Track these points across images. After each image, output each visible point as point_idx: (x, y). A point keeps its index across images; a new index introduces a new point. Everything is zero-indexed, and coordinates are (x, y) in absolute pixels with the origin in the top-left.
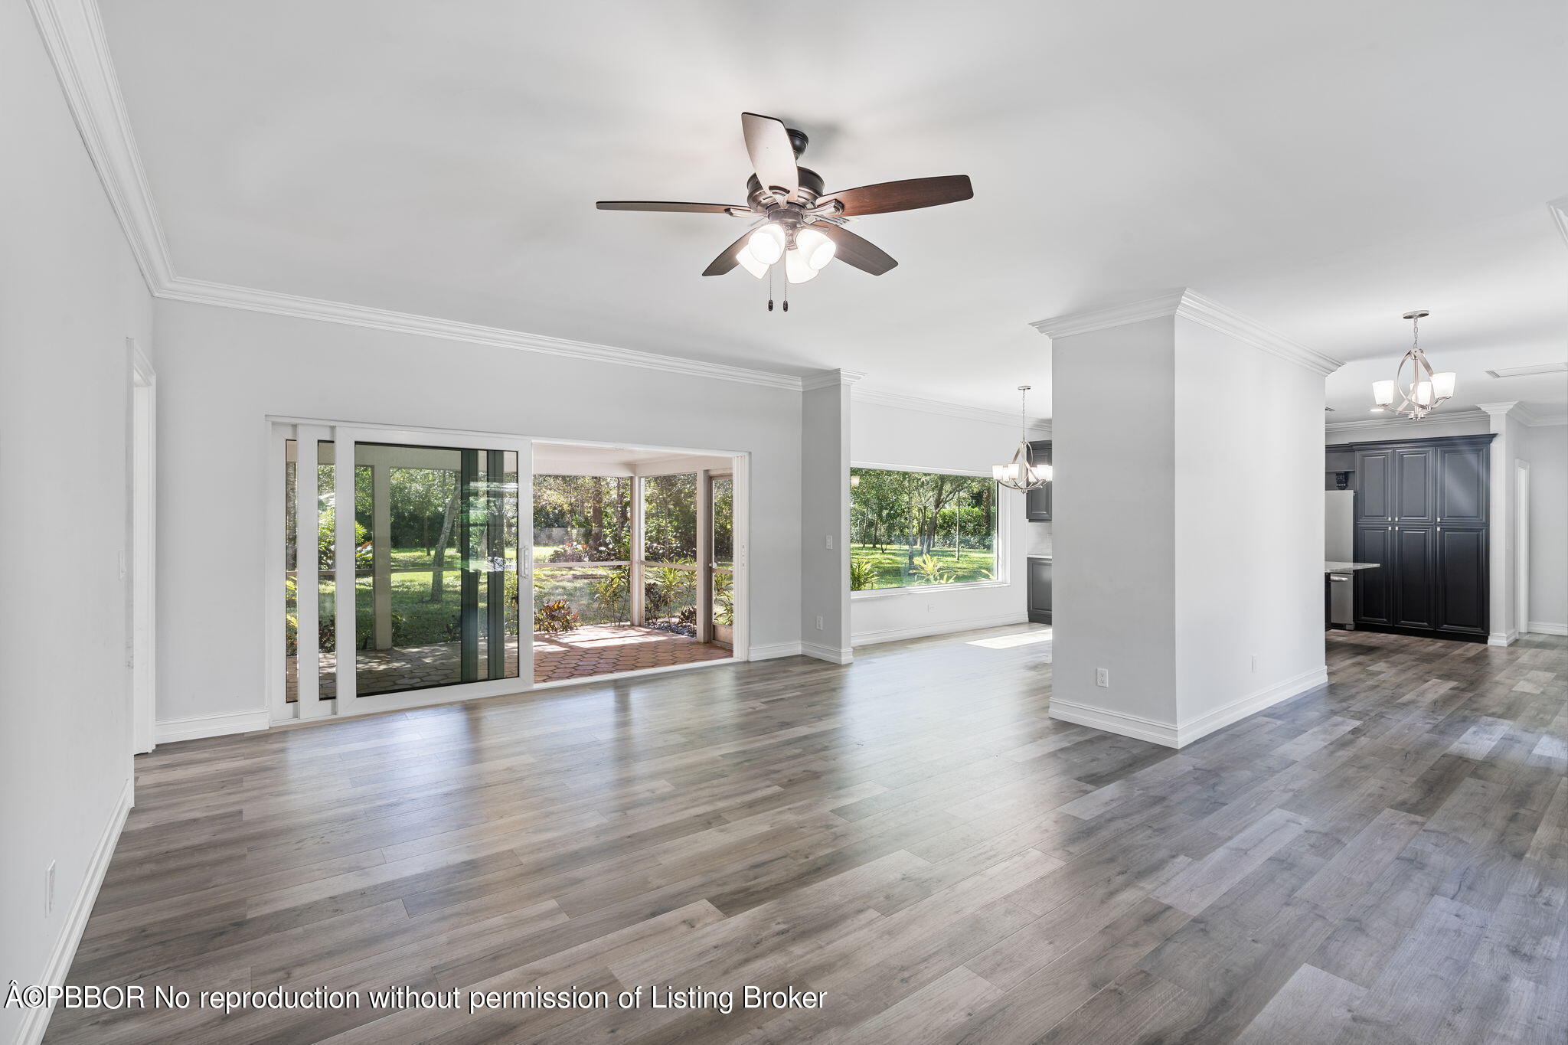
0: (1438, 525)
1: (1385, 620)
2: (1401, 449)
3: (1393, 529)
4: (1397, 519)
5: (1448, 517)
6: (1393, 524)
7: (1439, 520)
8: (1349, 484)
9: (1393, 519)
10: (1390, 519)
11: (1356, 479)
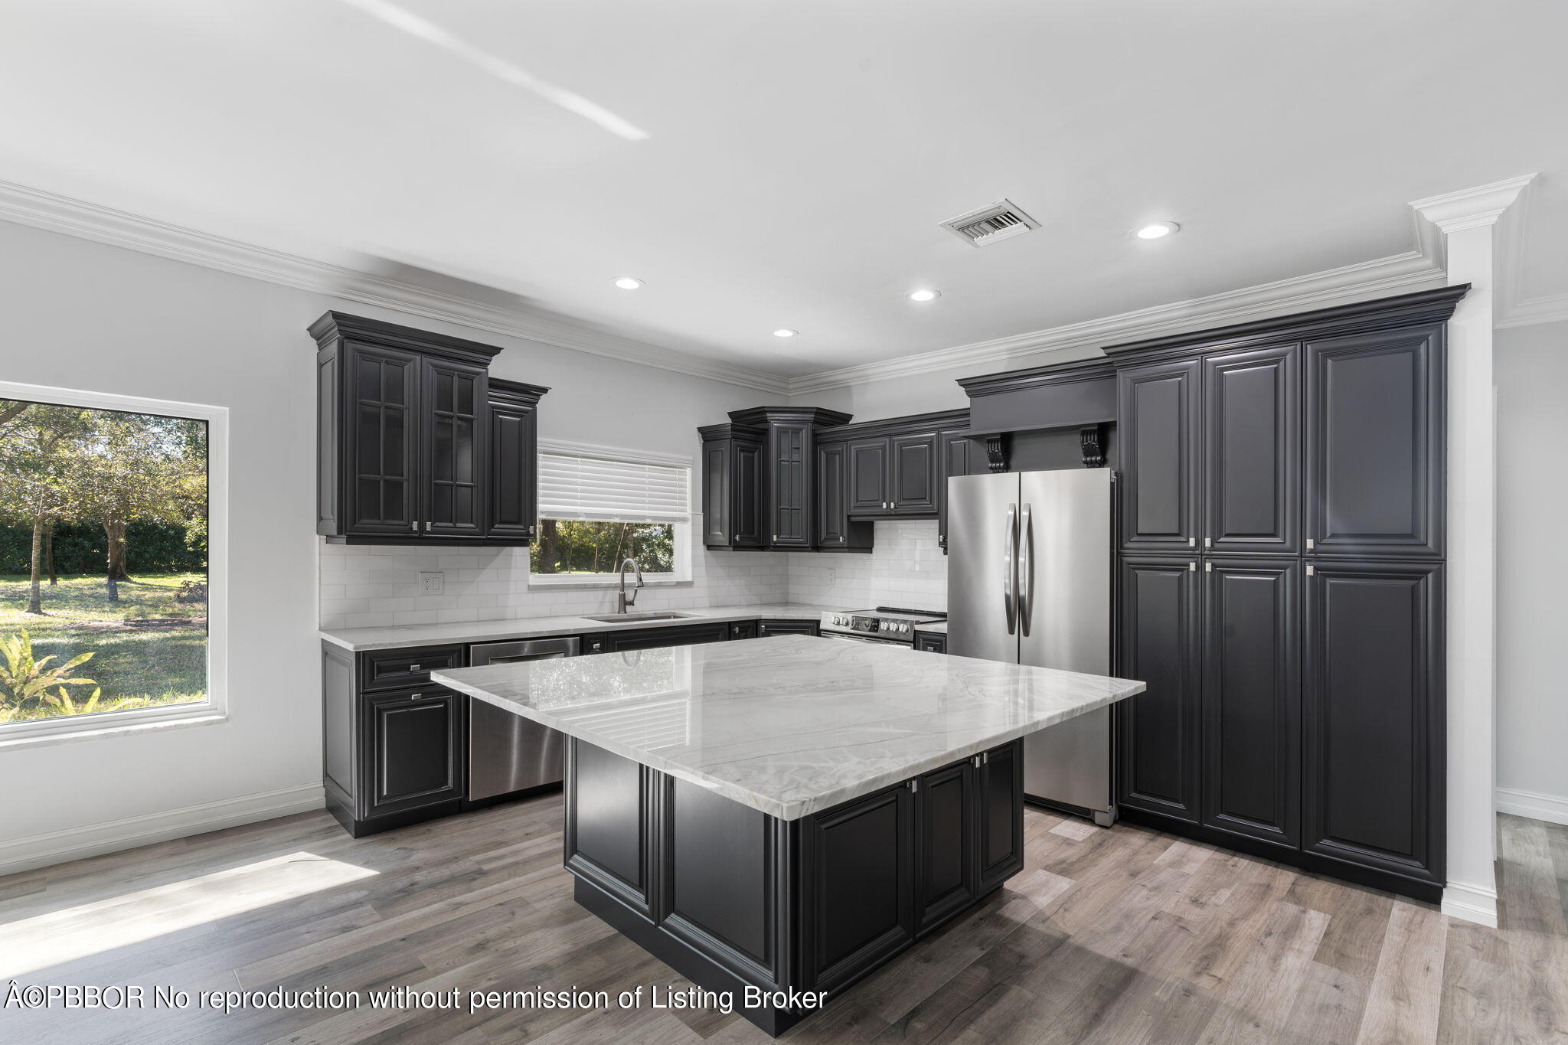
0: (1310, 560)
1: (1181, 806)
2: (1222, 355)
3: (1200, 568)
4: (1208, 542)
5: (1333, 536)
6: (1198, 553)
7: (1310, 544)
8: (1109, 456)
9: (1199, 543)
10: (1192, 542)
11: (1119, 442)
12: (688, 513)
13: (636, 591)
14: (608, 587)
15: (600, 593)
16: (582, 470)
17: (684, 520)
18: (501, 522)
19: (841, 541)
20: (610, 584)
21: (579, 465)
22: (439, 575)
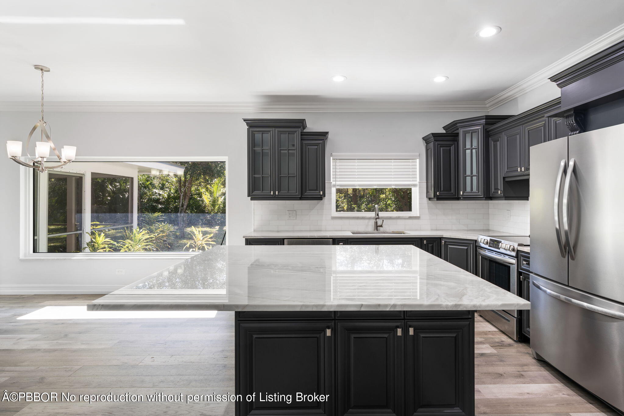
12: (417, 182)
13: (383, 220)
14: (370, 218)
15: (367, 221)
16: (358, 166)
17: (415, 185)
18: (309, 190)
19: (499, 193)
20: (371, 217)
21: (356, 163)
22: (294, 212)
